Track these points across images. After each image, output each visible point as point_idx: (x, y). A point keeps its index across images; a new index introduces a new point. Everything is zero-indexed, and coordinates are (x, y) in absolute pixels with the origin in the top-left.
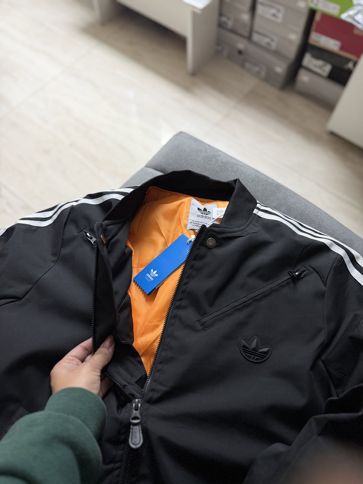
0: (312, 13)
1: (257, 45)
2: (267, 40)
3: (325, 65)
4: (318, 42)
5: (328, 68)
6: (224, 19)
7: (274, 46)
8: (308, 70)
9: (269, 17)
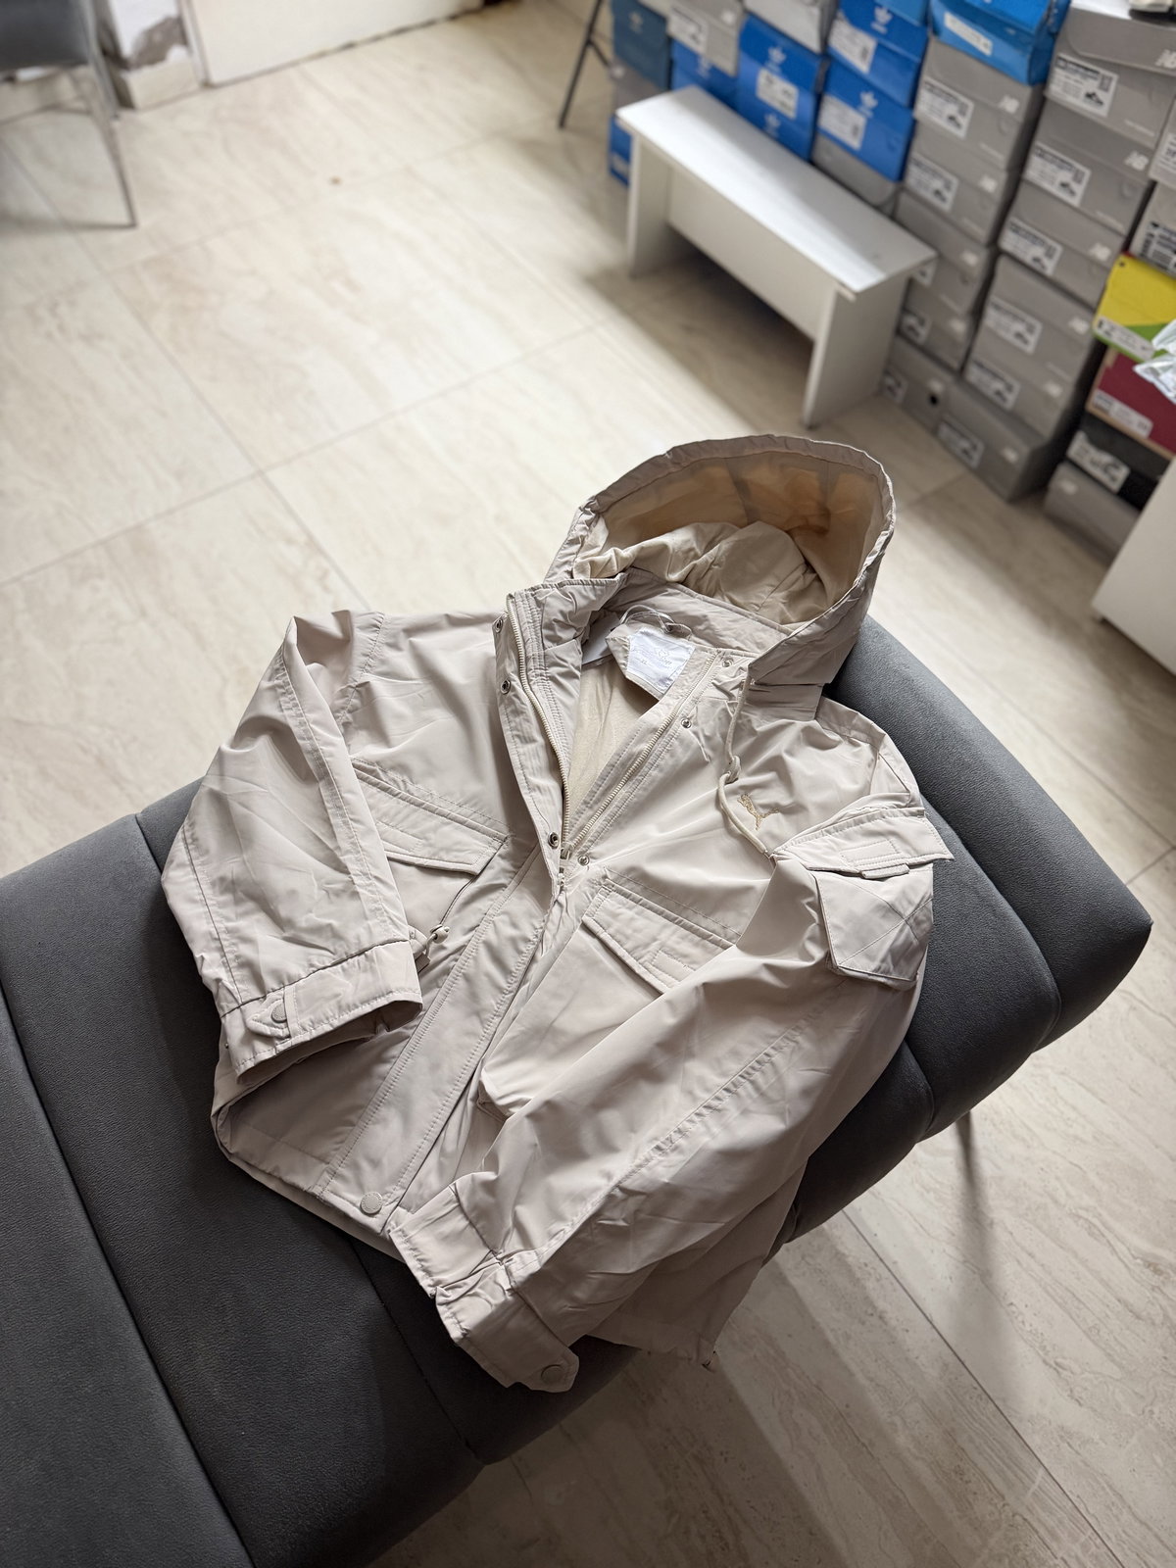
0: (1100, 348)
1: (974, 391)
2: (998, 386)
3: (1116, 467)
4: (1106, 412)
5: (1122, 473)
6: (911, 321)
7: (1011, 399)
8: (1077, 467)
9: (1010, 337)
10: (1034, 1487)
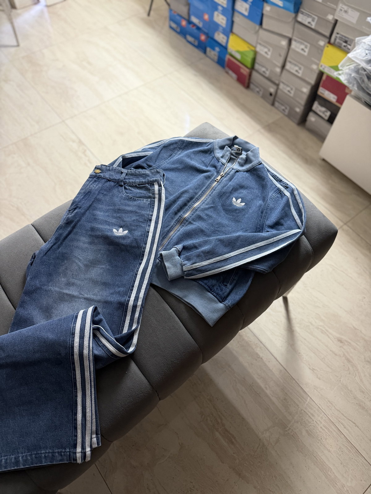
0: (321, 74)
2: (288, 89)
3: (326, 112)
4: (323, 94)
5: (328, 114)
6: (264, 69)
7: (292, 93)
8: (315, 113)
9: (294, 72)
10: (307, 402)
